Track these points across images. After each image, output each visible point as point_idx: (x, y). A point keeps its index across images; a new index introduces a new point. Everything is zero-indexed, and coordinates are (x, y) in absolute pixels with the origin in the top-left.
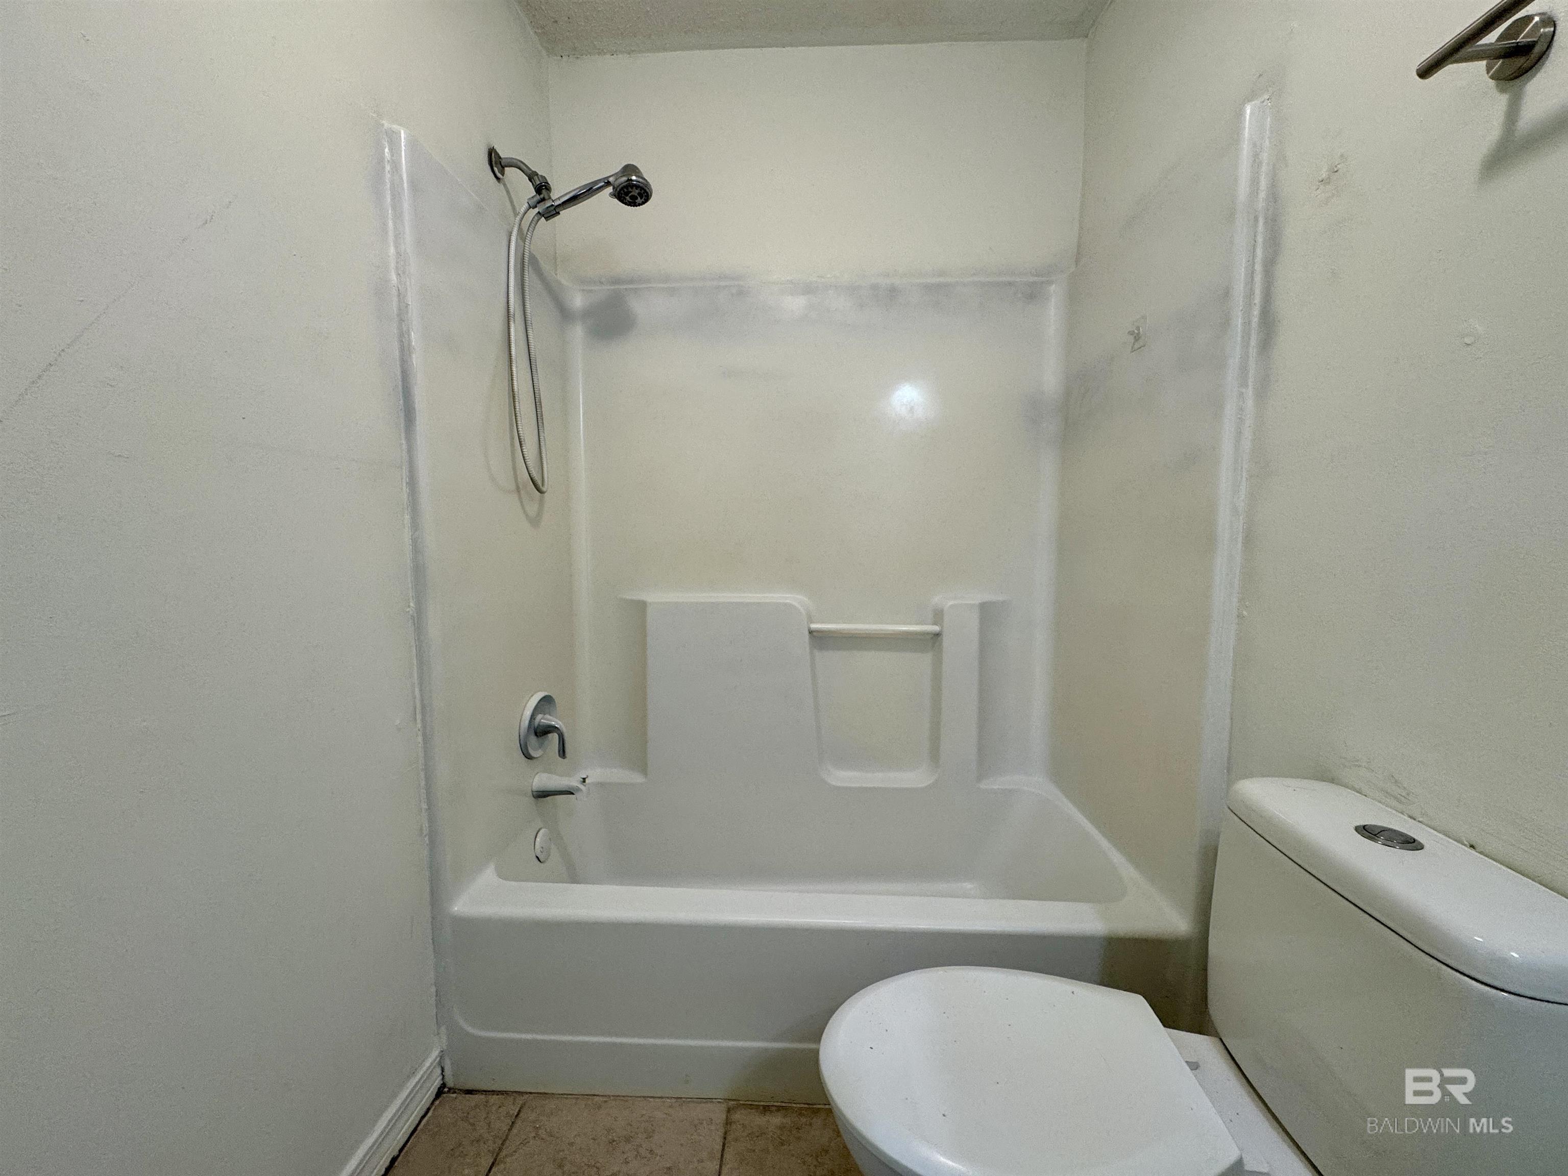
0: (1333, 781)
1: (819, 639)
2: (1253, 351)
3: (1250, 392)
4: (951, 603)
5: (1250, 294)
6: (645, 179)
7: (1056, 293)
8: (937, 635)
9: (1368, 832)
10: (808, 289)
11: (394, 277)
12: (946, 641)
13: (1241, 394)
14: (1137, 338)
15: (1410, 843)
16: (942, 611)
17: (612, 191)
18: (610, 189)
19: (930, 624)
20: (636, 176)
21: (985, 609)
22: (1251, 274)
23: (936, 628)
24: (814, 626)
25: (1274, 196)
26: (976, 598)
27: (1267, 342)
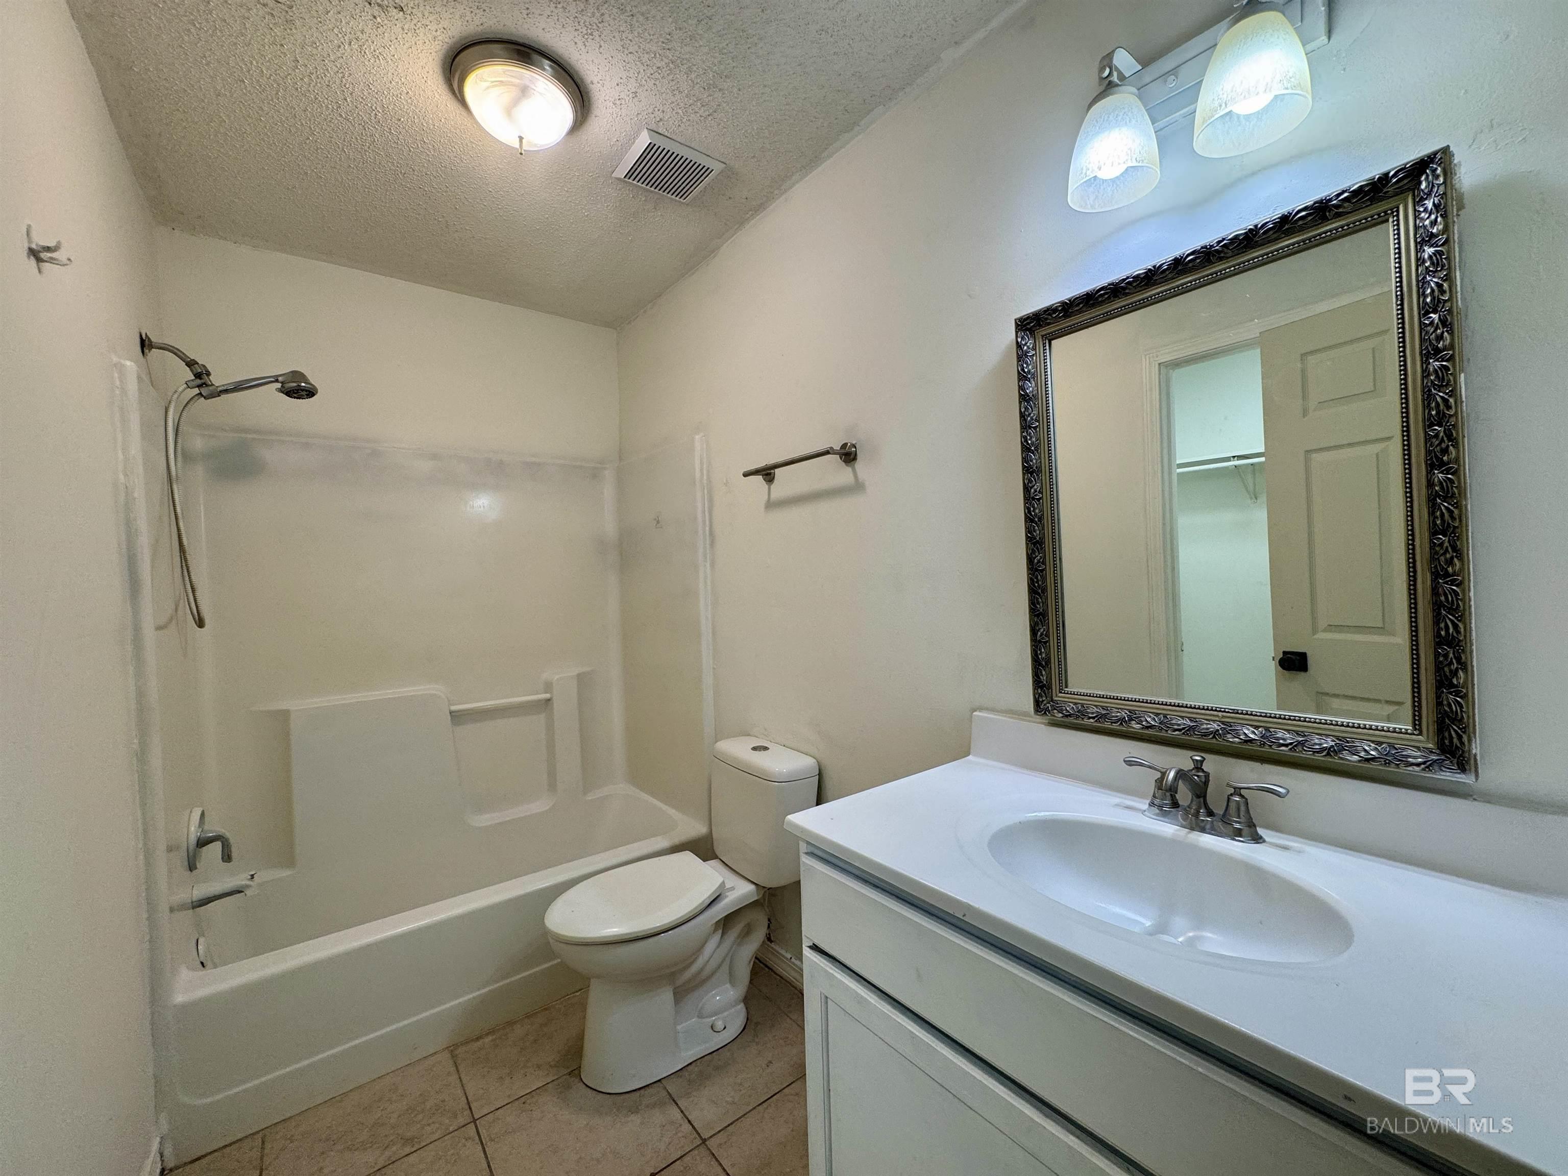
0: (749, 735)
1: (457, 717)
2: (708, 546)
3: (708, 565)
4: (557, 677)
5: (704, 522)
6: (312, 385)
7: (609, 475)
8: (548, 700)
9: (754, 749)
10: (435, 457)
11: (121, 477)
12: (557, 704)
13: (705, 566)
14: (658, 522)
15: (766, 748)
16: (551, 683)
17: (280, 387)
18: (279, 385)
19: (542, 693)
20: (304, 383)
21: (580, 677)
22: (704, 512)
23: (548, 696)
24: (453, 708)
25: (709, 481)
26: (575, 671)
27: (712, 543)
